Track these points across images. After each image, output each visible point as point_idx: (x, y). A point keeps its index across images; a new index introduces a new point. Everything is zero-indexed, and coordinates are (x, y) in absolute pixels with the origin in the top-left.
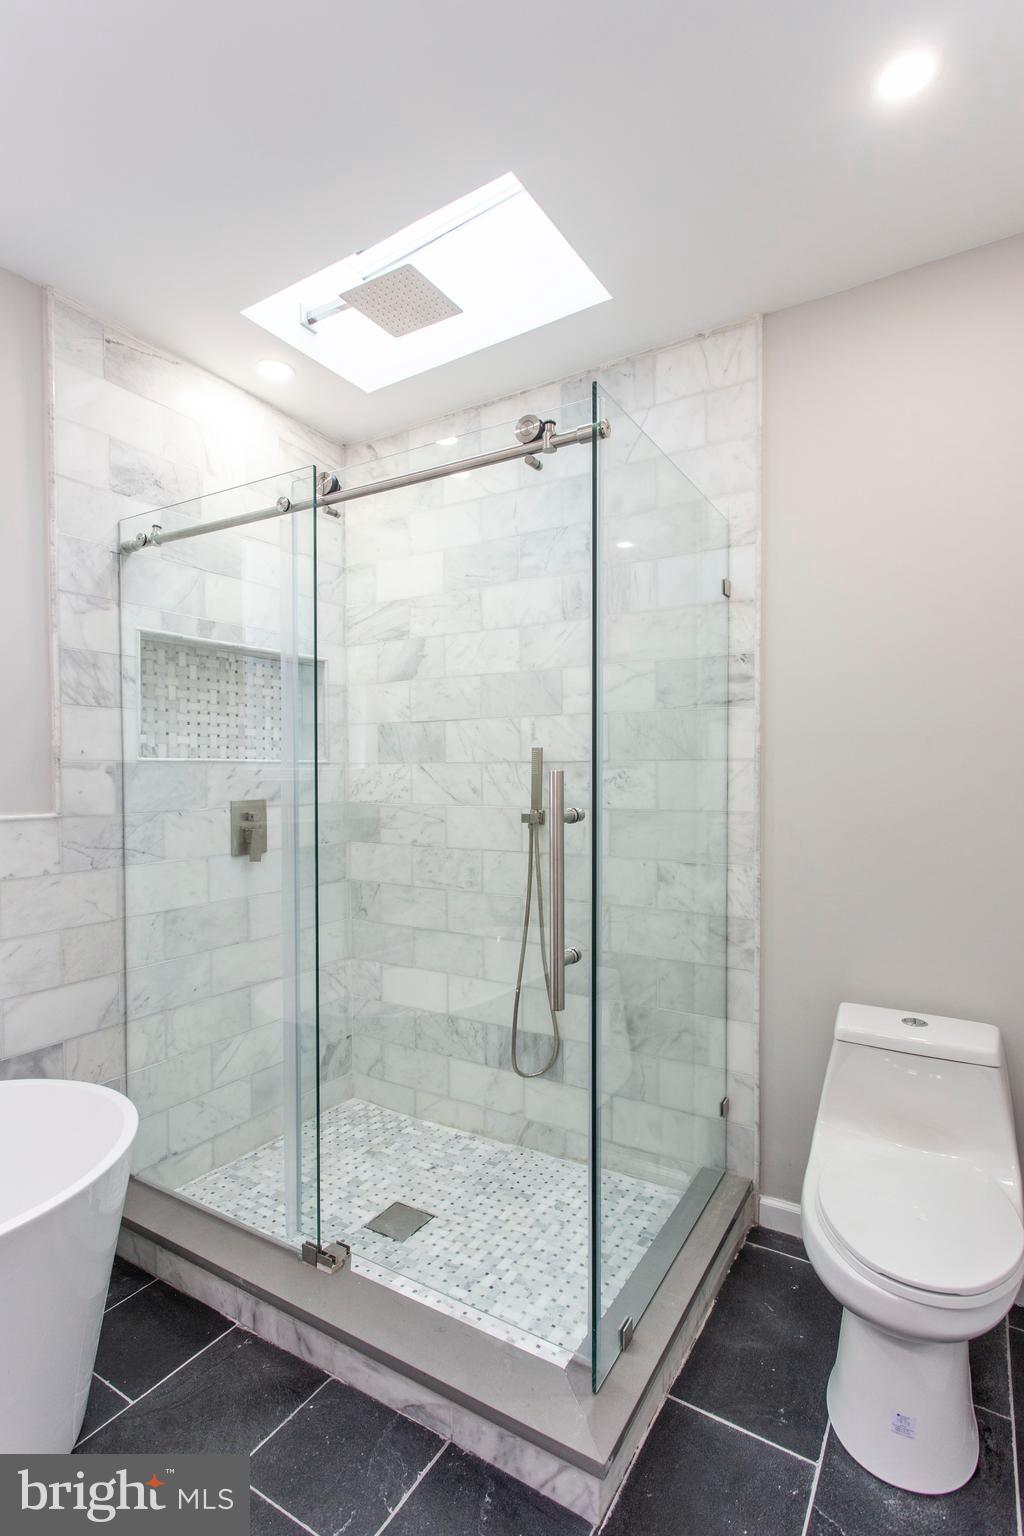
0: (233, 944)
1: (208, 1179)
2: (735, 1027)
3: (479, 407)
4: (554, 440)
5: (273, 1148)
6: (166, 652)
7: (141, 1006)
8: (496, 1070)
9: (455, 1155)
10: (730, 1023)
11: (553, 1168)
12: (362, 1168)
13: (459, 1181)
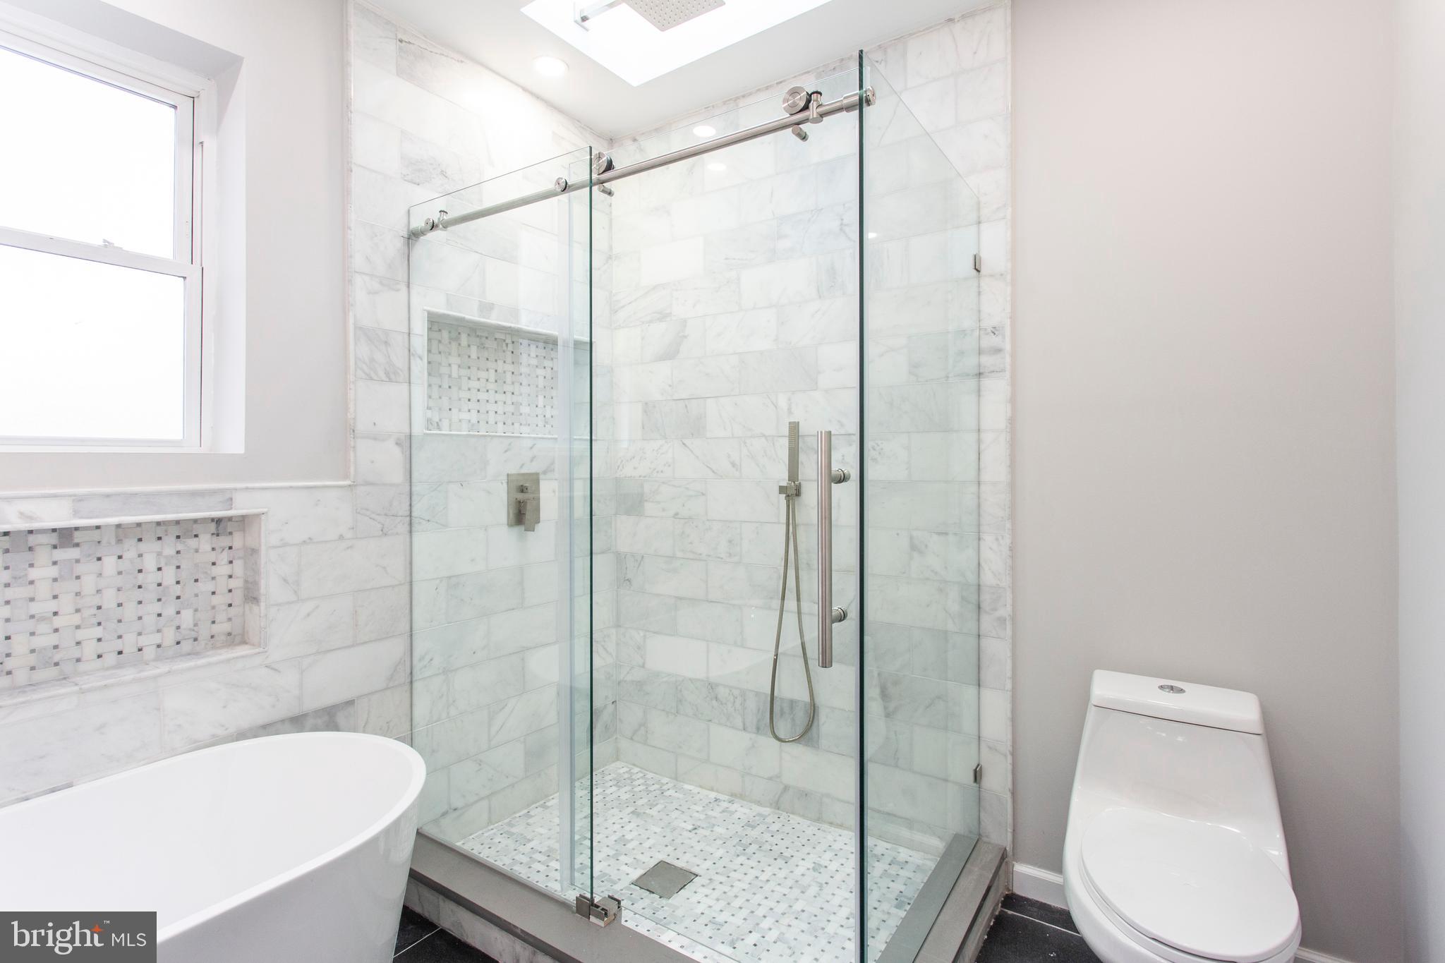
0: (510, 610)
1: (486, 835)
2: (987, 694)
3: (737, 98)
4: (820, 110)
5: (544, 807)
6: (450, 332)
7: (425, 666)
8: (753, 736)
9: (715, 817)
10: (982, 689)
11: (809, 831)
12: (628, 828)
13: (719, 842)
